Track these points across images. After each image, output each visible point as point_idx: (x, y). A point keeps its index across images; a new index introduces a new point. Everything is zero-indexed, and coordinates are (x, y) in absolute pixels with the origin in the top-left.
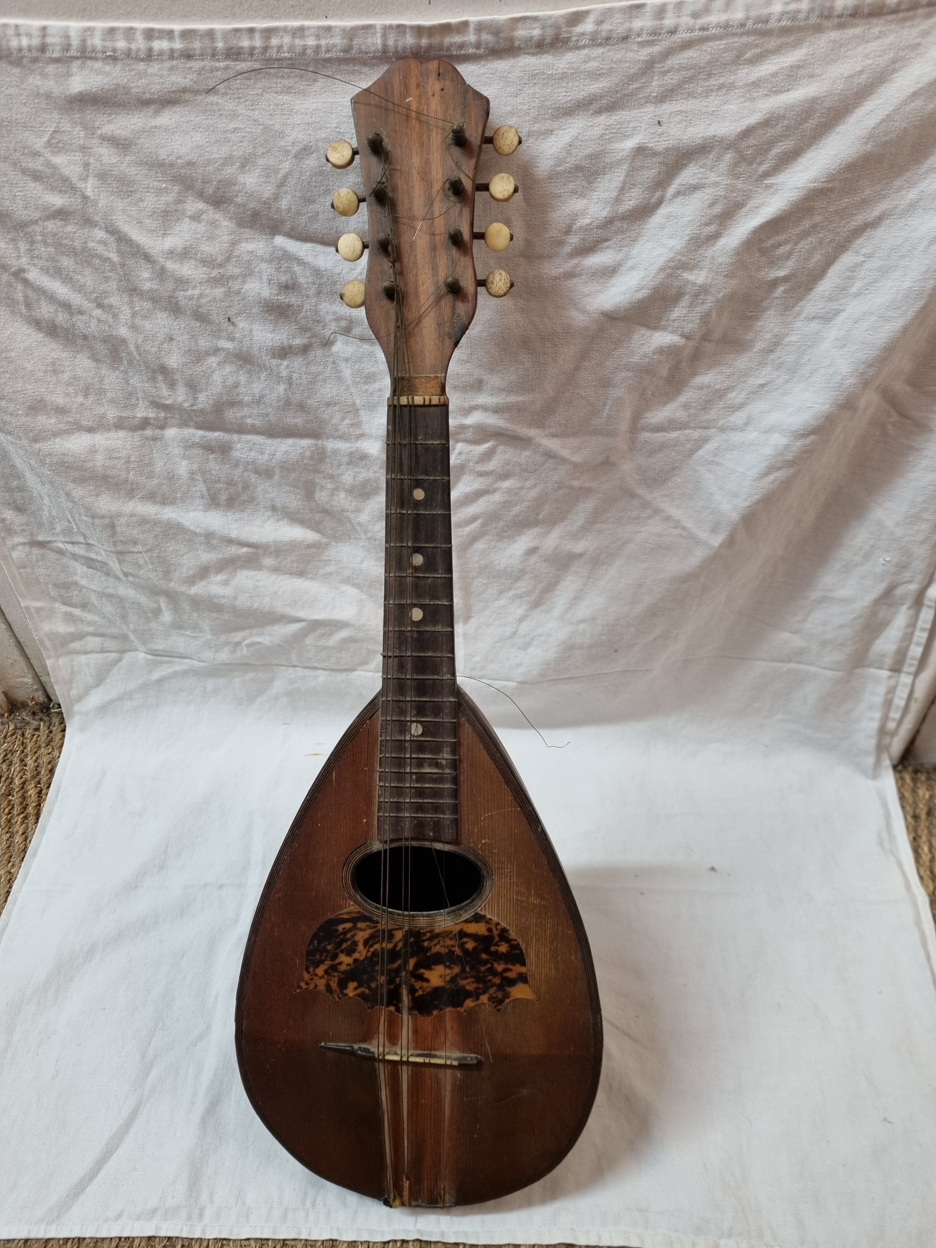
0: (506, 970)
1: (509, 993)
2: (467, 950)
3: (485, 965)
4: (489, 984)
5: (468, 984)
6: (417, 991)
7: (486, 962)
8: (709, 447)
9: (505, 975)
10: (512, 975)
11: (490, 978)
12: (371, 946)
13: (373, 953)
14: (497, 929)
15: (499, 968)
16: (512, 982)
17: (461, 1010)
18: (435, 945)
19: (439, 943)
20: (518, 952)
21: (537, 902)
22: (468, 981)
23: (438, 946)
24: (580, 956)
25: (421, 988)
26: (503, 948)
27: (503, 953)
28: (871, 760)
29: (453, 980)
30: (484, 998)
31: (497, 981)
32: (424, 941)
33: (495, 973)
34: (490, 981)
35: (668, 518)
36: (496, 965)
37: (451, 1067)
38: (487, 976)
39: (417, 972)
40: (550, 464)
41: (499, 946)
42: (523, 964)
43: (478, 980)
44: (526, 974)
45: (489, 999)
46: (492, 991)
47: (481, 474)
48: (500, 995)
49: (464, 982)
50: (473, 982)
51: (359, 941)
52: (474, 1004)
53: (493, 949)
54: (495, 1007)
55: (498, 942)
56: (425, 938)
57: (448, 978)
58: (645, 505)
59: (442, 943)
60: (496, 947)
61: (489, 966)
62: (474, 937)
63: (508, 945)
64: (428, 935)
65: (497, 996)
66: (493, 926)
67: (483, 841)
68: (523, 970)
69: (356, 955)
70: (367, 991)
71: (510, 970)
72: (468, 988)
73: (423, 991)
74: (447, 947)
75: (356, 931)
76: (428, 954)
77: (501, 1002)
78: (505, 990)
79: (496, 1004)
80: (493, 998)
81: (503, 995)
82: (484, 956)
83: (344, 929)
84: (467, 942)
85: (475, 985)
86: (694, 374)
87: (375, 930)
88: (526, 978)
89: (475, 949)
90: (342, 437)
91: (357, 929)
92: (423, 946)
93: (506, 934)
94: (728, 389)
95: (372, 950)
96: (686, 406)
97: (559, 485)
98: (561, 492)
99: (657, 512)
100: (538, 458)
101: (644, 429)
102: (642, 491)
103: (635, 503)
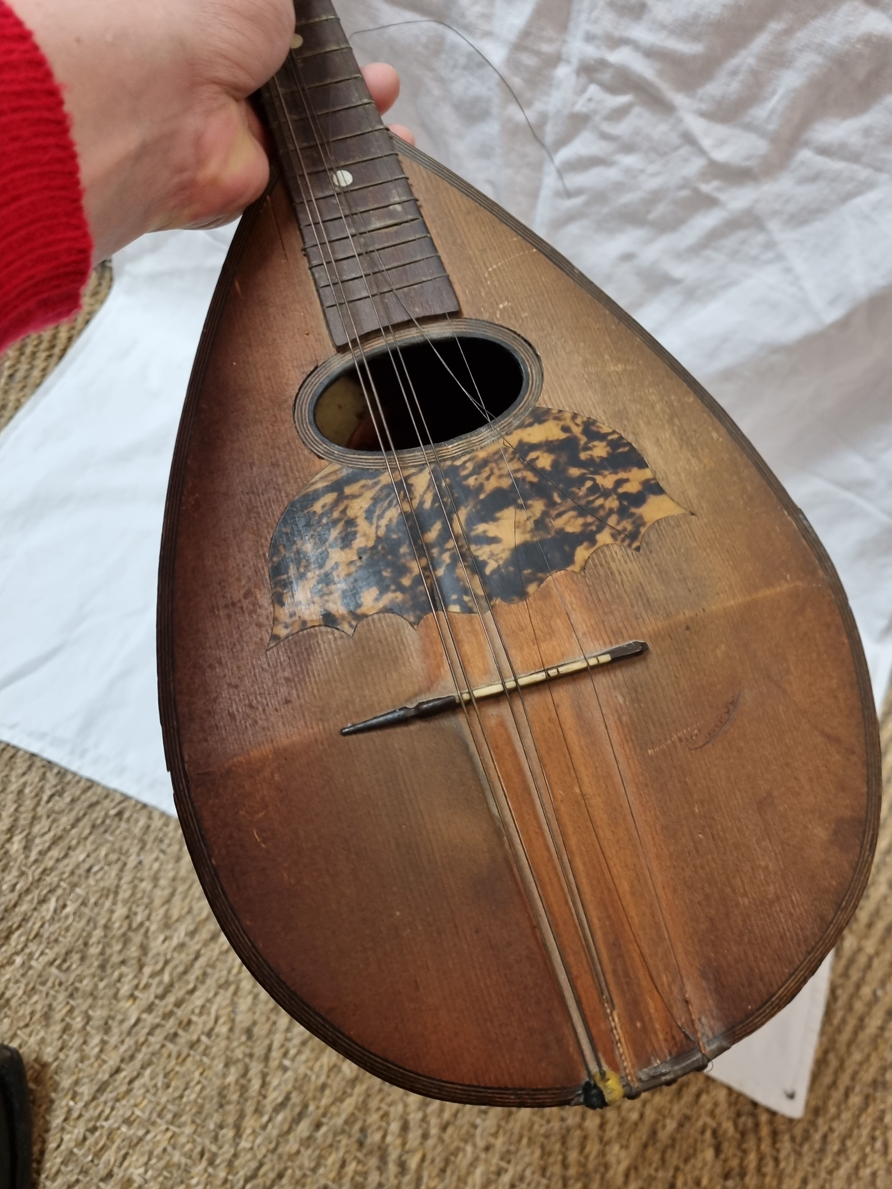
0: (619, 483)
1: (641, 517)
2: (543, 469)
3: (583, 484)
4: (602, 513)
5: (566, 523)
6: (485, 564)
7: (581, 480)
9: (621, 490)
10: (632, 487)
11: (599, 502)
12: (380, 517)
13: (387, 526)
14: (577, 425)
15: (607, 481)
16: (638, 499)
17: (576, 568)
18: (488, 478)
19: (492, 473)
20: (626, 449)
21: (620, 367)
22: (565, 517)
23: (493, 479)
24: (723, 431)
25: (492, 555)
26: (600, 450)
27: (602, 458)
29: (540, 524)
30: (604, 537)
31: (613, 503)
32: (467, 477)
33: (606, 494)
34: (602, 506)
36: (599, 479)
37: (600, 667)
38: (593, 501)
39: (473, 534)
41: (590, 449)
42: (642, 464)
43: (582, 511)
44: (654, 479)
45: (614, 536)
46: (613, 520)
48: (627, 525)
49: (558, 523)
50: (575, 517)
51: (356, 518)
52: (592, 550)
53: (583, 456)
54: (630, 546)
55: (586, 443)
56: (464, 473)
57: (530, 525)
59: (496, 471)
60: (589, 452)
61: (589, 484)
62: (549, 446)
63: (604, 444)
64: (470, 466)
65: (625, 529)
66: (569, 423)
67: (501, 306)
68: (647, 474)
69: (359, 542)
70: (399, 596)
71: (627, 480)
72: (569, 529)
73: (497, 561)
74: (508, 475)
75: (346, 502)
76: (482, 496)
77: (633, 536)
78: (632, 515)
79: (626, 543)
80: (619, 532)
81: (633, 523)
82: (575, 472)
83: (323, 506)
84: (537, 458)
85: (580, 521)
87: (378, 488)
88: (657, 485)
89: (555, 464)
91: (347, 497)
92: (468, 487)
93: (594, 428)
95: (383, 522)
96: (867, 132)
97: (685, 184)
98: (684, 193)
99: (780, 257)
100: (674, 139)
101: (806, 144)
102: (774, 226)
103: (761, 238)
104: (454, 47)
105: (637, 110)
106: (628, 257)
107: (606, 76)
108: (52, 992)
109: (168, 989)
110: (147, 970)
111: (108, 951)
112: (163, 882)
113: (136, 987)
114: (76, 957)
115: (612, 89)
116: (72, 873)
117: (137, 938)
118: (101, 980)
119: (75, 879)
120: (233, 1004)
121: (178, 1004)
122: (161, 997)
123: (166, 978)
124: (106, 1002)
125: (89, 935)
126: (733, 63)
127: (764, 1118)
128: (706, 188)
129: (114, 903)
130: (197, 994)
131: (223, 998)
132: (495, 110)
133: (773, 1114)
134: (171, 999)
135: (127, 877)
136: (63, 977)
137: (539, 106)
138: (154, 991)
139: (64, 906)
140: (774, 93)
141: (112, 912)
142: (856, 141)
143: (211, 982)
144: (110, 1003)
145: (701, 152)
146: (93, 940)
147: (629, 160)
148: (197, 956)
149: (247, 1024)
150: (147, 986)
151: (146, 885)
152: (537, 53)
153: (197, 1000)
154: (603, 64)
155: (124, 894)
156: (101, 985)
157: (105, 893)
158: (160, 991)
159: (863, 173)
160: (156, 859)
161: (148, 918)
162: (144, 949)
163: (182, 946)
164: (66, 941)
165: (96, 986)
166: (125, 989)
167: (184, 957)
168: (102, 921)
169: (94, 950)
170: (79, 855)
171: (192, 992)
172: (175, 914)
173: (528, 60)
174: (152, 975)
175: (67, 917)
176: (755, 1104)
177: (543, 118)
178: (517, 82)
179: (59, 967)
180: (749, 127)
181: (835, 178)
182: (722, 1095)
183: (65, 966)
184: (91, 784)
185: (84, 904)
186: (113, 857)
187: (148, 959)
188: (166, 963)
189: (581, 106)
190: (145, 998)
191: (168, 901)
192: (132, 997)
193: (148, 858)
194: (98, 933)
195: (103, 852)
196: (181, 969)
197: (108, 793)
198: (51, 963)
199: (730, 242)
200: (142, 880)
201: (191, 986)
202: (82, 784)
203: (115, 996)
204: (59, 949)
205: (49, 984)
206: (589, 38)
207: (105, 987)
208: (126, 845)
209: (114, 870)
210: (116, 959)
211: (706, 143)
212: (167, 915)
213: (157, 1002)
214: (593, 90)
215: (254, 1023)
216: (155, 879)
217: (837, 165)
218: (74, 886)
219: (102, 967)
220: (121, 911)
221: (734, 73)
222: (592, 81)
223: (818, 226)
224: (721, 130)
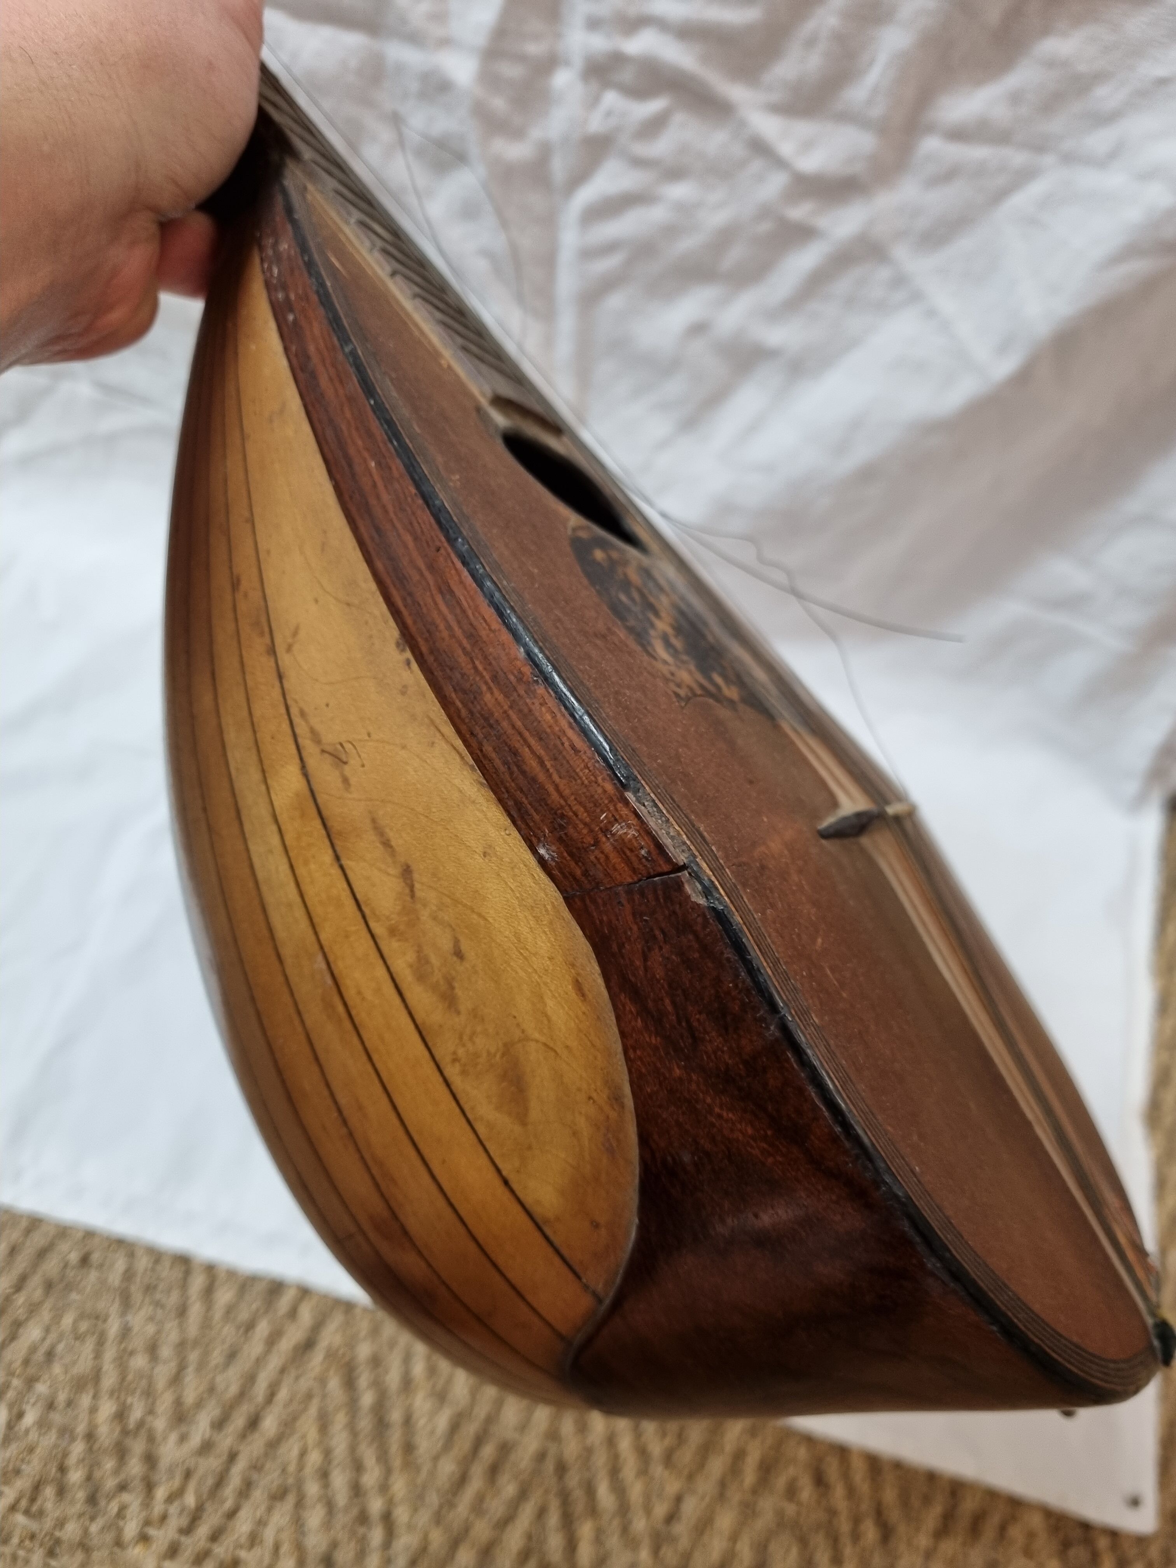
8: (1036, 189)
28: (1132, 787)
35: (931, 313)
40: (757, 165)
47: (639, 163)
58: (899, 281)
86: (1046, 31)
90: (415, 39)
94: (1099, 77)
96: (1015, 98)
97: (765, 212)
98: (765, 227)
99: (916, 297)
100: (738, 150)
101: (930, 129)
102: (901, 253)
103: (884, 273)
104: (400, 68)
105: (679, 118)
106: (698, 329)
107: (627, 75)
108: (21, 1553)
109: (196, 1517)
110: (161, 1493)
111: (97, 1474)
112: (166, 1352)
113: (147, 1523)
114: (49, 1492)
115: (638, 92)
116: (26, 1362)
117: (138, 1447)
118: (92, 1519)
119: (31, 1371)
120: (298, 1522)
121: (215, 1536)
122: (187, 1531)
123: (190, 1500)
124: (105, 1553)
125: (65, 1455)
126: (809, 26)
127: (1103, 1543)
128: (798, 213)
129: (95, 1397)
130: (243, 1514)
131: (281, 1517)
132: (474, 150)
133: (1114, 1534)
134: (203, 1531)
135: (110, 1354)
136: (34, 1526)
137: (536, 133)
138: (175, 1522)
139: (20, 1415)
140: (871, 63)
141: (93, 1410)
142: (1001, 113)
143: (258, 1495)
144: (111, 1553)
145: (780, 163)
146: (72, 1460)
147: (679, 191)
148: (232, 1457)
149: (323, 1547)
150: (164, 1518)
151: (139, 1362)
152: (522, 58)
153: (243, 1526)
154: (617, 59)
155: (109, 1380)
156: (94, 1528)
157: (79, 1385)
158: (184, 1522)
159: (1018, 158)
160: (151, 1319)
161: (151, 1411)
162: (150, 1460)
163: (206, 1447)
164: (32, 1468)
165: (86, 1532)
166: (131, 1529)
167: (212, 1463)
168: (81, 1429)
169: (76, 1476)
170: (33, 1333)
171: (231, 1514)
172: (190, 1397)
173: (511, 71)
174: (171, 1499)
175: (27, 1431)
176: (1086, 1527)
177: (545, 152)
178: (499, 104)
179: (27, 1512)
180: (846, 117)
181: (980, 171)
182: (1036, 1521)
183: (35, 1508)
184: (35, 1222)
185: (51, 1406)
186: (84, 1326)
187: (161, 1474)
188: (188, 1474)
189: (596, 124)
190: (162, 1536)
191: (176, 1379)
192: (144, 1538)
193: (137, 1320)
194: (78, 1448)
195: (67, 1321)
196: (210, 1482)
197: (63, 1231)
198: (13, 1508)
199: (843, 285)
200: (132, 1353)
201: (229, 1504)
202: (24, 1224)
203: (119, 1543)
204: (22, 1484)
205: (15, 1540)
206: (594, 24)
207: (102, 1530)
208: (101, 1305)
209: (89, 1347)
210: (110, 1483)
211: (786, 149)
212: (178, 1402)
213: (183, 1539)
214: (611, 98)
215: (334, 1545)
216: (153, 1349)
217: (978, 153)
218: (31, 1382)
219: (92, 1500)
220: (107, 1408)
221: (811, 42)
222: (606, 84)
223: (965, 244)
224: (804, 128)
